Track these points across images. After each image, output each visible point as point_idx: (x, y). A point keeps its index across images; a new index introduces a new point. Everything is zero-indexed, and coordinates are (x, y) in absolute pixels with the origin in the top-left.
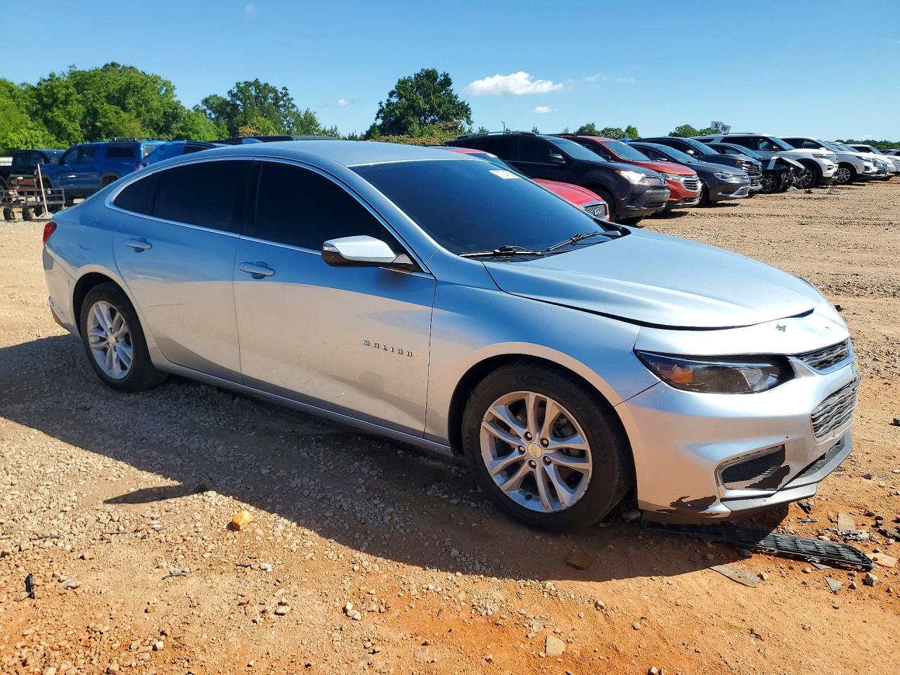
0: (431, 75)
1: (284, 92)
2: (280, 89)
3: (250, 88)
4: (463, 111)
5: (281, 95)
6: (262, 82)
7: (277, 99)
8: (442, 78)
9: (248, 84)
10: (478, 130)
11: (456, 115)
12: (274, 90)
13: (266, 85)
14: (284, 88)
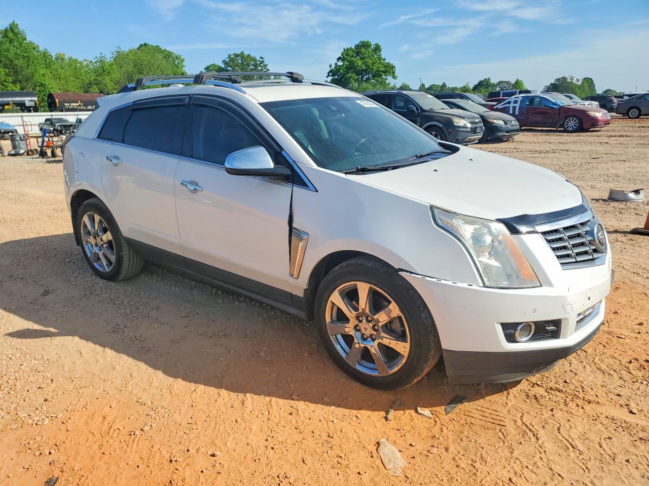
3: (238, 58)
5: (259, 63)
6: (246, 53)
7: (256, 66)
9: (237, 56)
12: (254, 59)
13: (249, 55)
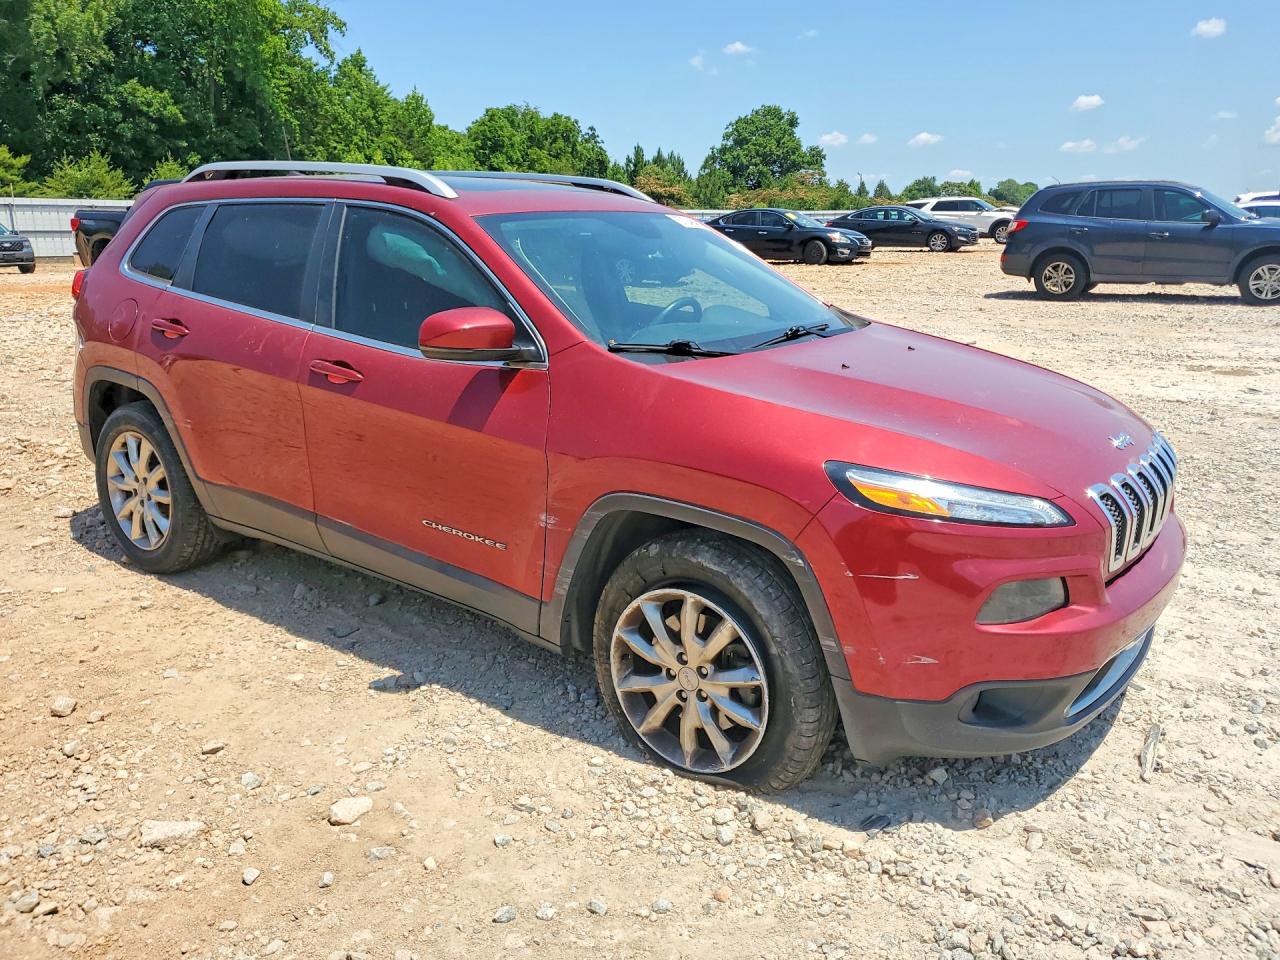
0: (773, 113)
1: (591, 133)
2: (584, 130)
4: (816, 158)
8: (786, 117)
10: (836, 183)
11: (810, 164)
14: (592, 129)
